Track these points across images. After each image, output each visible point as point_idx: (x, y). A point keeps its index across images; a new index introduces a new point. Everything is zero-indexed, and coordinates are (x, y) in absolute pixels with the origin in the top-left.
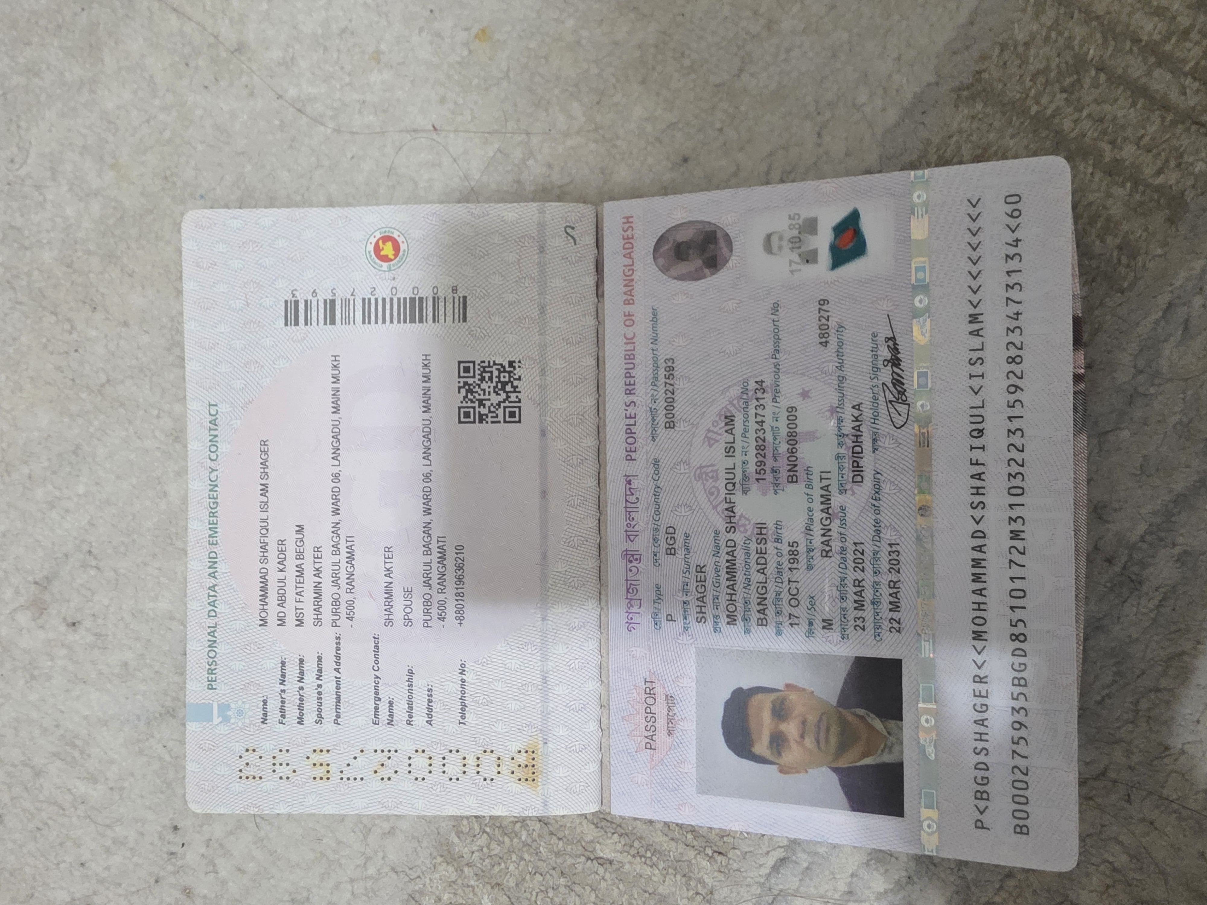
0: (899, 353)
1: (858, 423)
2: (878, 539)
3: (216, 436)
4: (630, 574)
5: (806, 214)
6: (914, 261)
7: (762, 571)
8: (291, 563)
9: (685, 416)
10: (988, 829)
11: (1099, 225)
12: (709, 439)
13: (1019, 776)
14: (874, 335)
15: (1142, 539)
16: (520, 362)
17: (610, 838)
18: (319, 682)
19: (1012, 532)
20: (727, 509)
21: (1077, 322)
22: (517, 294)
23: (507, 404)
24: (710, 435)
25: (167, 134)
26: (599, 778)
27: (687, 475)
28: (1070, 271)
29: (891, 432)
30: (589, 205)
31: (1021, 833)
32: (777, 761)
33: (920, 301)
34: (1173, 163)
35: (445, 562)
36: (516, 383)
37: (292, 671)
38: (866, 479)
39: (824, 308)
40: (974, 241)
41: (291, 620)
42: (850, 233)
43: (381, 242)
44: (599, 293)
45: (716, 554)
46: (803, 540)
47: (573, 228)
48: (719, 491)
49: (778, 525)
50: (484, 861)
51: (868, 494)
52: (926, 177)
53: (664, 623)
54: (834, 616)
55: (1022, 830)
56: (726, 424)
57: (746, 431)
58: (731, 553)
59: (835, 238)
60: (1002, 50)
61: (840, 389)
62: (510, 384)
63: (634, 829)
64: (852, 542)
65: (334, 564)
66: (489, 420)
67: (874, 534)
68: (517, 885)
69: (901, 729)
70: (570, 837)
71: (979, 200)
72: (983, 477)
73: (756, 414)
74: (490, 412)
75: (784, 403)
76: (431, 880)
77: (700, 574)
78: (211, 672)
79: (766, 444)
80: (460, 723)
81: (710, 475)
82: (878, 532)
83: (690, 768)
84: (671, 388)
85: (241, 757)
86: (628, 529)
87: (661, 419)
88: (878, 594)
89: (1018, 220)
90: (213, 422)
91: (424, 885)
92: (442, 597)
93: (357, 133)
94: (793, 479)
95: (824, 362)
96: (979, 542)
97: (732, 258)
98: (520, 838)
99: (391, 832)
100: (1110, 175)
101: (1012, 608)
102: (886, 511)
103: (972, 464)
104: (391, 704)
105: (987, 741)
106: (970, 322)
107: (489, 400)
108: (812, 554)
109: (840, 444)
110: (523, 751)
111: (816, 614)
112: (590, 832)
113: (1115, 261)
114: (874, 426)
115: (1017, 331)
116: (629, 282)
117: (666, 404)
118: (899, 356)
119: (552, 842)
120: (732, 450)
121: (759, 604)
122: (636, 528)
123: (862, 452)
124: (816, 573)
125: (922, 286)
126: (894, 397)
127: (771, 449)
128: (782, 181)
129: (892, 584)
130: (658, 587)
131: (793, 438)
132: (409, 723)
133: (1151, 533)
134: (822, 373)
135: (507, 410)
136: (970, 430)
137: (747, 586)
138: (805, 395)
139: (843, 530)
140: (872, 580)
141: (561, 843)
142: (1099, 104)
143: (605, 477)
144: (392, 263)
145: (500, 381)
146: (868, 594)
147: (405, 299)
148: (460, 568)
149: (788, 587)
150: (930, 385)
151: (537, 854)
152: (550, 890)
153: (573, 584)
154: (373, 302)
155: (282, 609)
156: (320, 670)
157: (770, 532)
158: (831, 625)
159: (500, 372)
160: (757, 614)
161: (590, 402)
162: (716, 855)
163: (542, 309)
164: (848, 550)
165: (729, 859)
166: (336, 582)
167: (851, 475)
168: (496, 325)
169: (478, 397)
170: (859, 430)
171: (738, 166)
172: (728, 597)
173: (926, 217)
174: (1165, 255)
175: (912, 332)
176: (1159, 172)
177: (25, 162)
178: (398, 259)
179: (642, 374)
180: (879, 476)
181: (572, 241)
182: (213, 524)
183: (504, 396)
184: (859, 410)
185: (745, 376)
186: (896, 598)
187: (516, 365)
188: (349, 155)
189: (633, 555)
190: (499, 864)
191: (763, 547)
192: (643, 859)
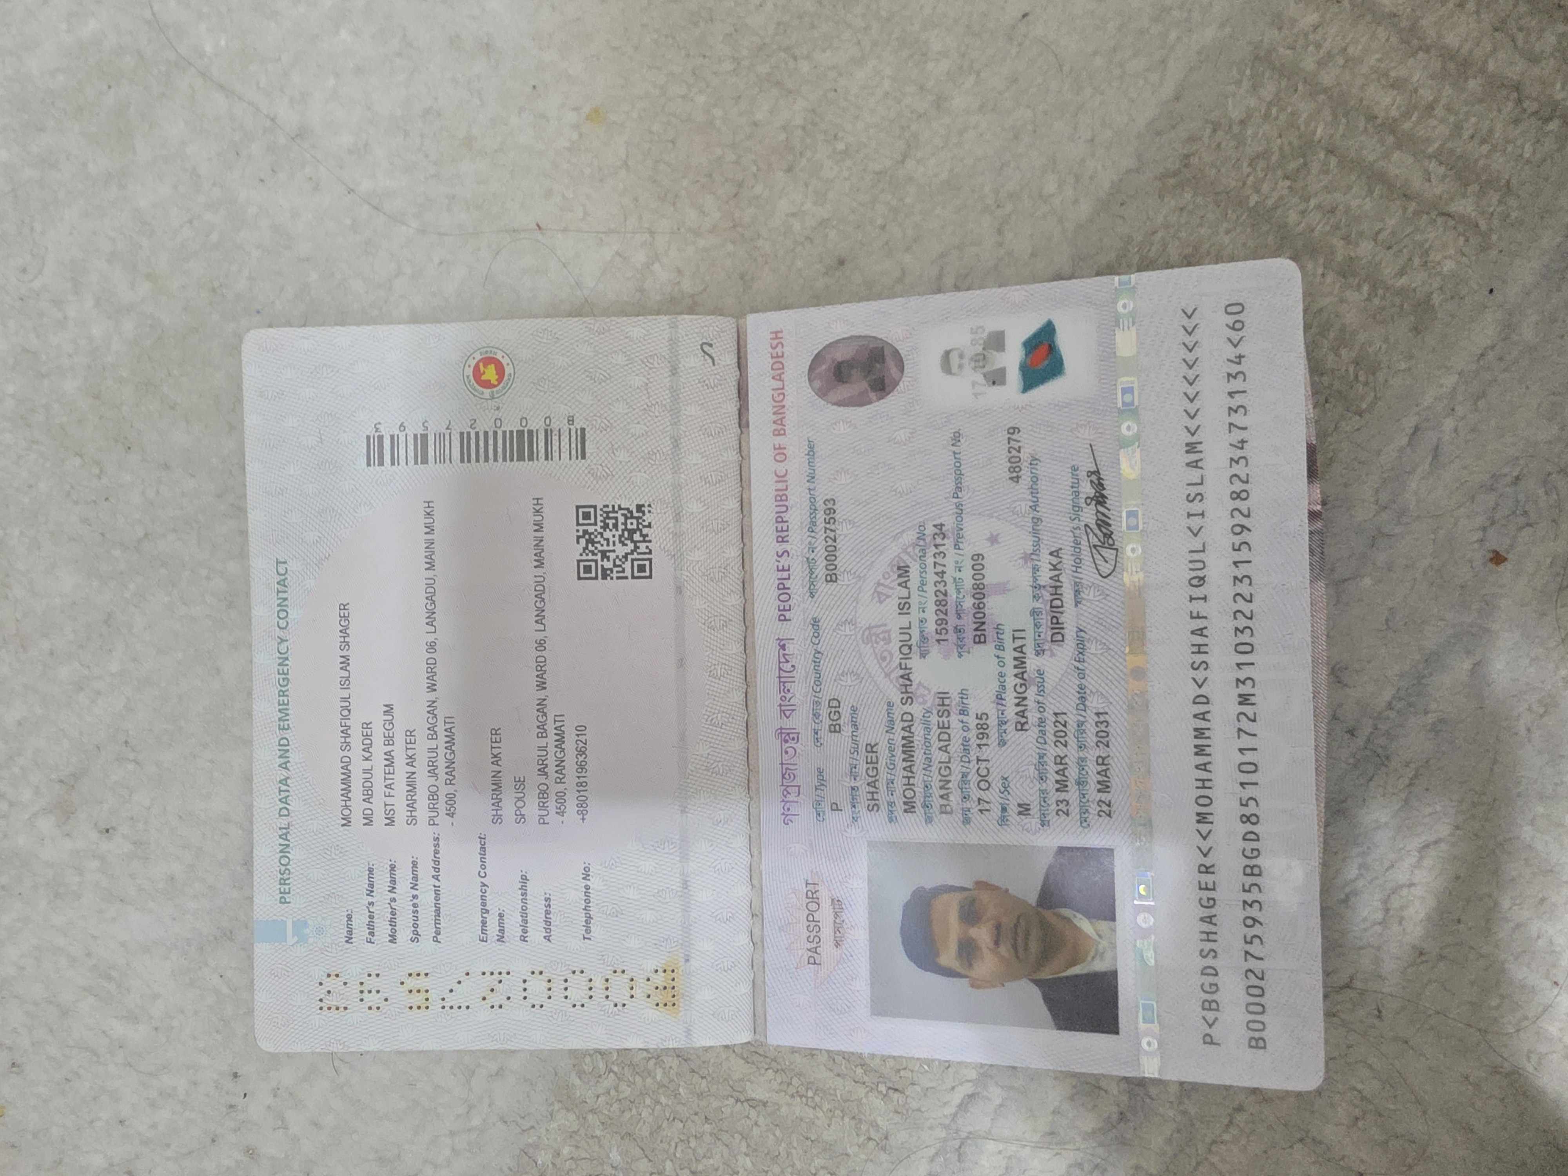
0: (1104, 489)
1: (1057, 573)
2: (1083, 707)
3: (286, 599)
4: (785, 757)
5: (992, 325)
6: (1120, 380)
7: (944, 749)
8: (379, 749)
9: (851, 567)
10: (1219, 1044)
11: (1332, 335)
12: (879, 593)
13: (1254, 981)
14: (1074, 469)
15: (1390, 706)
16: (649, 506)
17: (763, 1075)
18: (415, 892)
19: (1240, 696)
20: (902, 677)
21: (1312, 451)
22: (645, 424)
23: (635, 556)
24: (880, 589)
25: (214, 237)
26: (751, 1001)
27: (853, 637)
28: (1303, 391)
29: (1096, 582)
30: (729, 318)
31: (1257, 1047)
32: (968, 973)
33: (1129, 428)
34: (1417, 261)
35: (563, 746)
36: (645, 531)
37: (382, 881)
38: (1067, 637)
39: (1014, 437)
40: (1190, 357)
41: (379, 818)
42: (1044, 348)
43: (481, 365)
44: (743, 422)
45: (890, 729)
46: (995, 710)
47: (711, 345)
48: (892, 656)
49: (963, 694)
50: (611, 1106)
51: (1070, 654)
52: (1133, 283)
53: (828, 812)
54: (1032, 799)
55: (1258, 1043)
56: (900, 576)
57: (923, 584)
58: (908, 729)
59: (1026, 355)
60: (1214, 131)
61: (1035, 532)
62: (638, 533)
63: (791, 1063)
64: (1052, 712)
65: (431, 750)
66: (615, 575)
67: (1078, 702)
68: (651, 1134)
69: (1114, 930)
70: (714, 1075)
71: (1195, 310)
72: (1205, 632)
73: (935, 563)
74: (615, 565)
75: (968, 549)
76: (547, 1130)
77: (870, 754)
78: (283, 882)
79: (949, 599)
80: (584, 938)
81: (881, 636)
82: (1083, 699)
83: (862, 986)
84: (832, 535)
85: (321, 984)
86: (783, 703)
87: (821, 571)
88: (1084, 772)
89: (1241, 334)
90: (282, 583)
91: (539, 1137)
92: (560, 787)
93: (446, 235)
94: (980, 640)
95: (1015, 501)
96: (1202, 708)
97: (903, 379)
98: (654, 1078)
99: (500, 1073)
100: (1344, 277)
101: (1242, 784)
102: (1091, 675)
103: (1192, 617)
104: (501, 916)
105: (1215, 941)
106: (1187, 452)
107: (614, 551)
108: (1004, 727)
109: (1035, 597)
110: (660, 970)
111: (1010, 799)
112: (738, 1068)
113: (1352, 377)
114: (1076, 574)
115: (1242, 462)
116: (779, 409)
117: (826, 553)
118: (1104, 492)
119: (694, 1081)
120: (907, 606)
121: (941, 788)
122: (792, 702)
123: (1062, 606)
124: (1010, 750)
125: (1129, 410)
126: (1099, 540)
127: (954, 604)
128: (957, 288)
129: (1100, 760)
130: (820, 772)
131: (980, 592)
132: (524, 939)
133: (1401, 699)
134: (1014, 514)
135: (636, 563)
136: (1189, 577)
137: (927, 767)
138: (993, 540)
139: (1040, 698)
140: (1077, 756)
141: (704, 1083)
142: (1329, 193)
143: (753, 643)
144: (495, 389)
145: (626, 529)
146: (1072, 773)
147: (511, 432)
148: (581, 752)
149: (977, 767)
150: (1141, 528)
151: (675, 1096)
152: (692, 1140)
153: (717, 769)
154: (473, 436)
155: (368, 805)
156: (415, 878)
157: (954, 703)
158: (1029, 810)
159: (626, 518)
160: (940, 800)
161: (733, 552)
162: (891, 1092)
163: (676, 443)
164: (1047, 721)
165: (907, 1097)
166: (433, 773)
167: (1050, 633)
168: (621, 462)
169: (600, 548)
170: (1058, 581)
171: (903, 270)
172: (905, 781)
173: (1133, 329)
174: (1409, 369)
175: (1119, 464)
176: (1402, 273)
177: (40, 272)
178: (502, 385)
179: (797, 517)
180: (1082, 634)
181: (710, 361)
182: (284, 704)
183: (631, 546)
184: (1058, 556)
185: (921, 520)
186: (1106, 776)
187: (646, 509)
188: (436, 260)
189: (788, 734)
190: (630, 1110)
191: (946, 721)
192: (804, 1099)
